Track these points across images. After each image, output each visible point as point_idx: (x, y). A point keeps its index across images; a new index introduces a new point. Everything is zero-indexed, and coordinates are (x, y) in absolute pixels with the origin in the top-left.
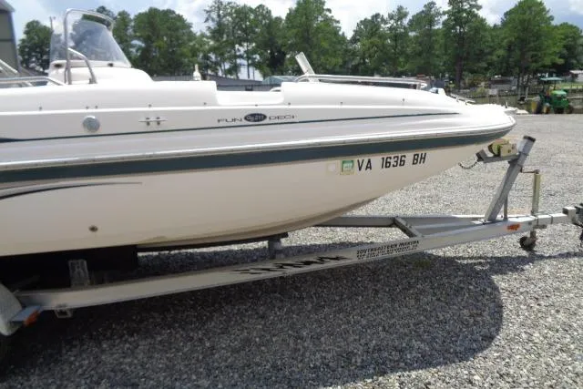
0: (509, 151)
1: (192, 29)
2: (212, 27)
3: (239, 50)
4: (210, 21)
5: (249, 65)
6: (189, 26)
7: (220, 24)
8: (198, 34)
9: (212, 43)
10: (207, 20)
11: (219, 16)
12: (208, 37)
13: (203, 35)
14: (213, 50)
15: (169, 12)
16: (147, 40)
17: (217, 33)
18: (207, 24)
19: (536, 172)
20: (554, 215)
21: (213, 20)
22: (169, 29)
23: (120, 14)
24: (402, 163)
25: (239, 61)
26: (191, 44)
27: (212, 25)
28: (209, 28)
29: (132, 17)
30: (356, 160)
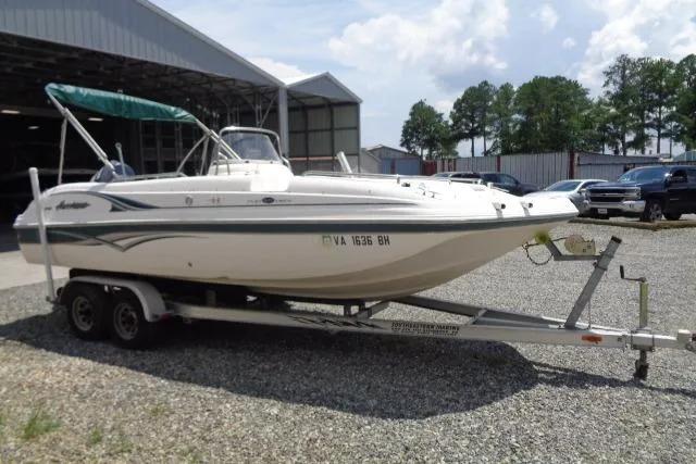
0: (584, 251)
1: (588, 96)
2: (613, 92)
3: (648, 117)
4: (611, 84)
5: (660, 136)
6: (584, 92)
7: (623, 87)
8: (596, 101)
9: (613, 110)
10: (607, 84)
11: (623, 77)
12: (606, 104)
13: (601, 102)
14: (614, 118)
15: (557, 80)
16: (529, 113)
17: (620, 98)
18: (606, 89)
19: (642, 280)
20: (657, 336)
21: (615, 82)
22: (557, 98)
23: (502, 87)
24: (370, 243)
25: (646, 131)
26: (586, 113)
27: (613, 89)
28: (608, 93)
29: (515, 89)
30: (332, 236)
